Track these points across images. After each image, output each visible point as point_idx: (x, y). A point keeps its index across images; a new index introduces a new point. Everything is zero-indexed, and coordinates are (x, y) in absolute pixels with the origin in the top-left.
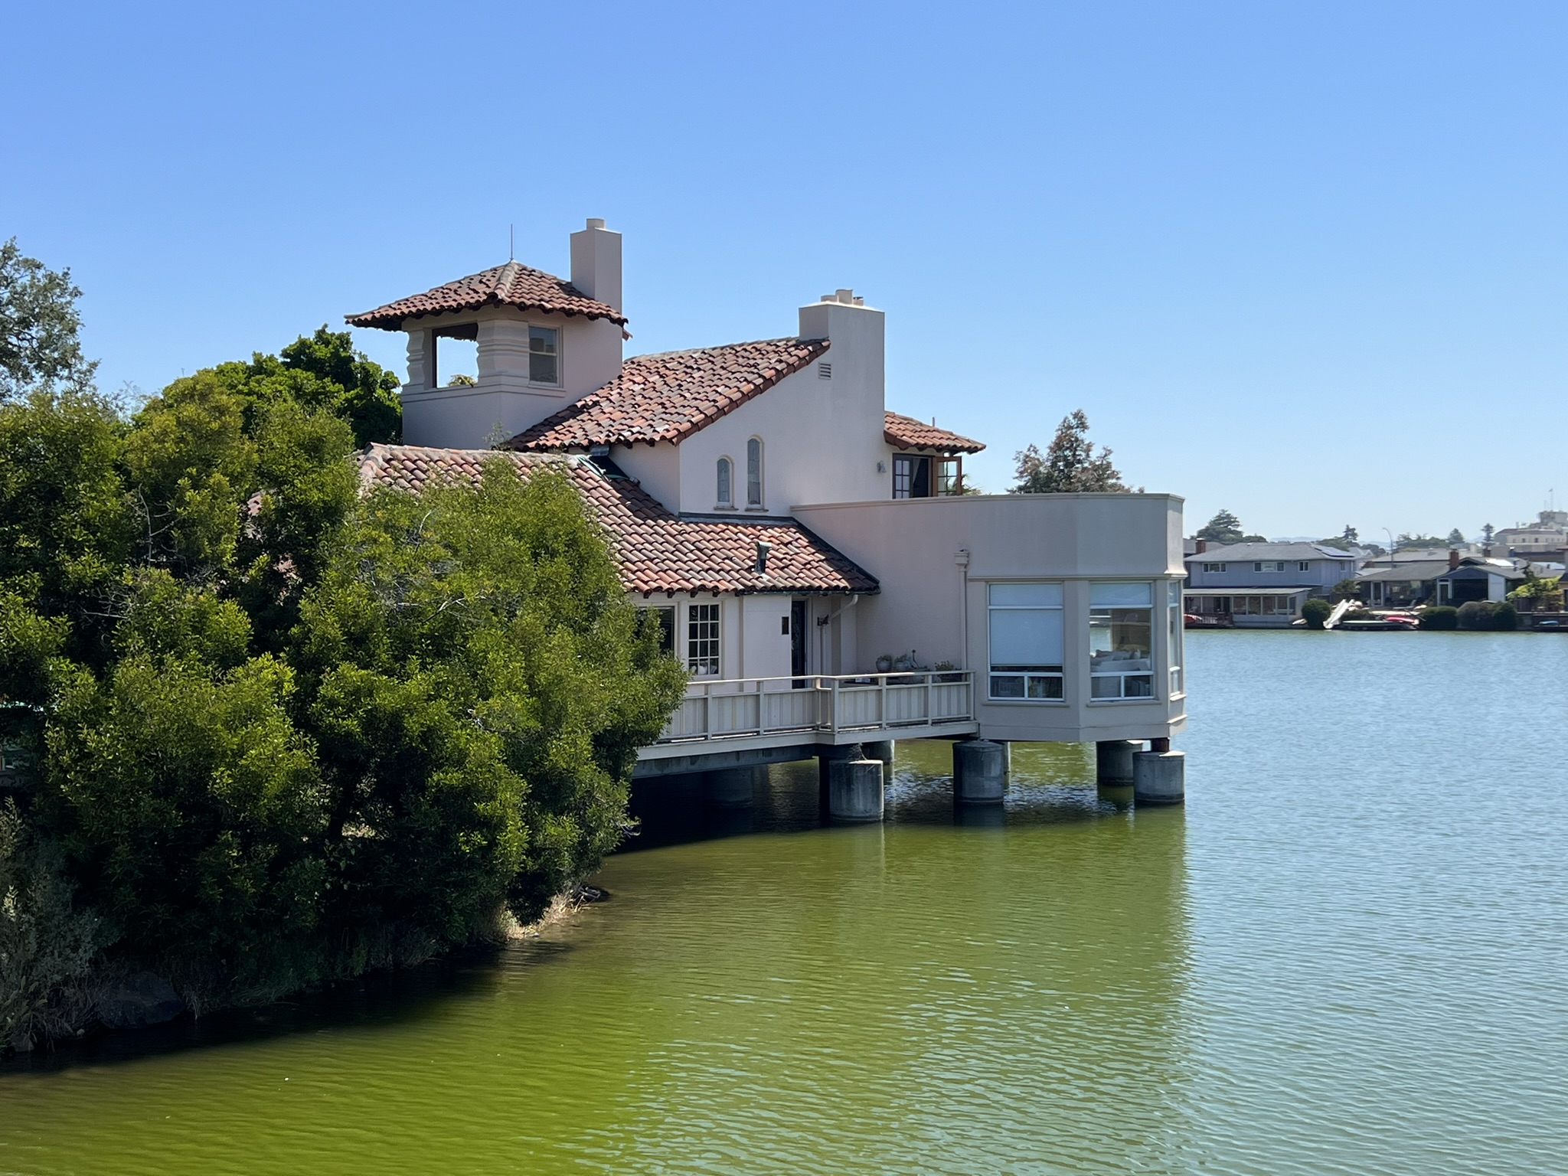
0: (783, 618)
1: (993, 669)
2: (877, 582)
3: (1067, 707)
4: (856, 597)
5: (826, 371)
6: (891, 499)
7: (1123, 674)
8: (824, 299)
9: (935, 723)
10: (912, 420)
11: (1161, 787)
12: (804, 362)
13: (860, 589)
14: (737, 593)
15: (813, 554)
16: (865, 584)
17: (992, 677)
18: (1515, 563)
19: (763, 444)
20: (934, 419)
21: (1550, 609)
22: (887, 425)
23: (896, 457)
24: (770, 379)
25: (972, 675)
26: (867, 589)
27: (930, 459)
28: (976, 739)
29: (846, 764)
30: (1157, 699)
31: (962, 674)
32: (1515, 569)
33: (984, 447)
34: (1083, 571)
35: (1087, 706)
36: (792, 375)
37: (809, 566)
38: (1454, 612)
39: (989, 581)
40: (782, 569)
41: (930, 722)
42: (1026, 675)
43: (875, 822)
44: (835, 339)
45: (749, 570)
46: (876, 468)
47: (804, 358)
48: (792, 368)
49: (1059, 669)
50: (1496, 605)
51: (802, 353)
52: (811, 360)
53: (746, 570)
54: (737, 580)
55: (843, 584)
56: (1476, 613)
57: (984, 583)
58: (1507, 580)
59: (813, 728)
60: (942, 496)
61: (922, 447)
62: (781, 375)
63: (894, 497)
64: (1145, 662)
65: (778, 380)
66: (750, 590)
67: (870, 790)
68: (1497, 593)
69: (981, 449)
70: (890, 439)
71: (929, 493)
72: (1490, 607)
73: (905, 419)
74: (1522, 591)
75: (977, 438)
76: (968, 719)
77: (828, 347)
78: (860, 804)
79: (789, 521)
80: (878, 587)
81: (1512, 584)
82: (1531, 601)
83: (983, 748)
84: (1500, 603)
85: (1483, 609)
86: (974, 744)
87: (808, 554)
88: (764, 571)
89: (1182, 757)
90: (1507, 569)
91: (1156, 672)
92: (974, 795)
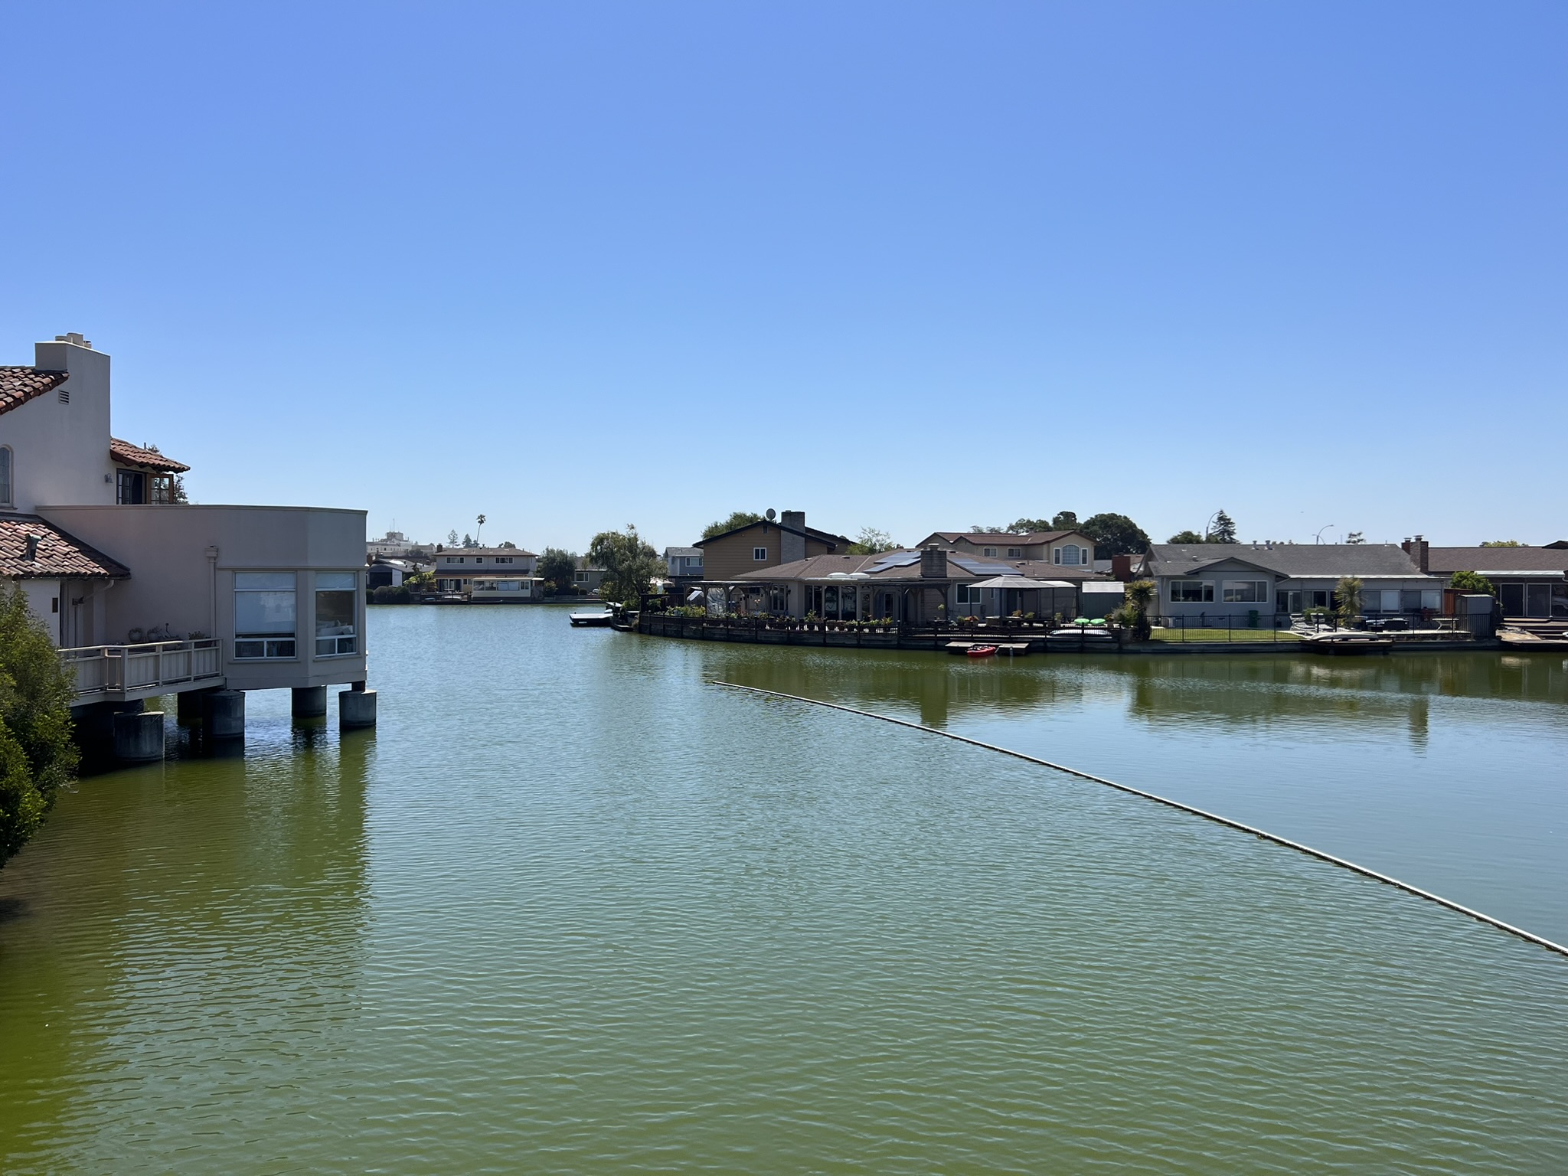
0: (53, 599)
1: (237, 636)
2: (127, 570)
3: (299, 662)
4: (113, 582)
5: (65, 397)
6: (115, 504)
7: (337, 637)
8: (58, 338)
9: (197, 679)
10: (127, 443)
11: (362, 715)
12: (47, 388)
13: (116, 576)
14: (16, 577)
15: (67, 546)
16: (119, 572)
17: (236, 642)
18: (405, 563)
19: (12, 452)
20: (145, 444)
21: (429, 591)
22: (113, 446)
23: (119, 471)
24: (20, 398)
25: (221, 641)
26: (121, 575)
27: (143, 475)
28: (223, 690)
29: (135, 716)
30: (359, 654)
31: (211, 641)
32: (406, 566)
33: (189, 469)
34: (311, 564)
35: (314, 661)
36: (37, 397)
37: (69, 556)
38: (372, 593)
39: (235, 571)
40: (48, 558)
41: (192, 679)
42: (265, 640)
43: (156, 761)
44: (72, 372)
45: (21, 558)
46: (104, 479)
47: (48, 384)
48: (38, 392)
49: (292, 635)
50: (397, 588)
51: (46, 380)
52: (54, 387)
53: (18, 558)
54: (15, 566)
55: (103, 571)
56: (386, 594)
57: (231, 572)
58: (403, 573)
59: (101, 689)
60: (154, 504)
61: (142, 465)
62: (29, 397)
63: (118, 503)
64: (348, 628)
65: (26, 400)
66: (28, 576)
67: (156, 736)
68: (397, 581)
69: (187, 470)
70: (115, 456)
71: (143, 501)
72: (394, 590)
73: (124, 442)
74: (413, 580)
75: (182, 461)
76: (217, 675)
77: (67, 378)
78: (147, 747)
79: (34, 518)
80: (129, 574)
81: (407, 575)
82: (418, 586)
83: (231, 696)
84: (399, 587)
85: (390, 591)
86: (223, 694)
87: (63, 547)
88: (34, 560)
89: (375, 693)
90: (401, 566)
91: (358, 635)
92: (223, 732)
